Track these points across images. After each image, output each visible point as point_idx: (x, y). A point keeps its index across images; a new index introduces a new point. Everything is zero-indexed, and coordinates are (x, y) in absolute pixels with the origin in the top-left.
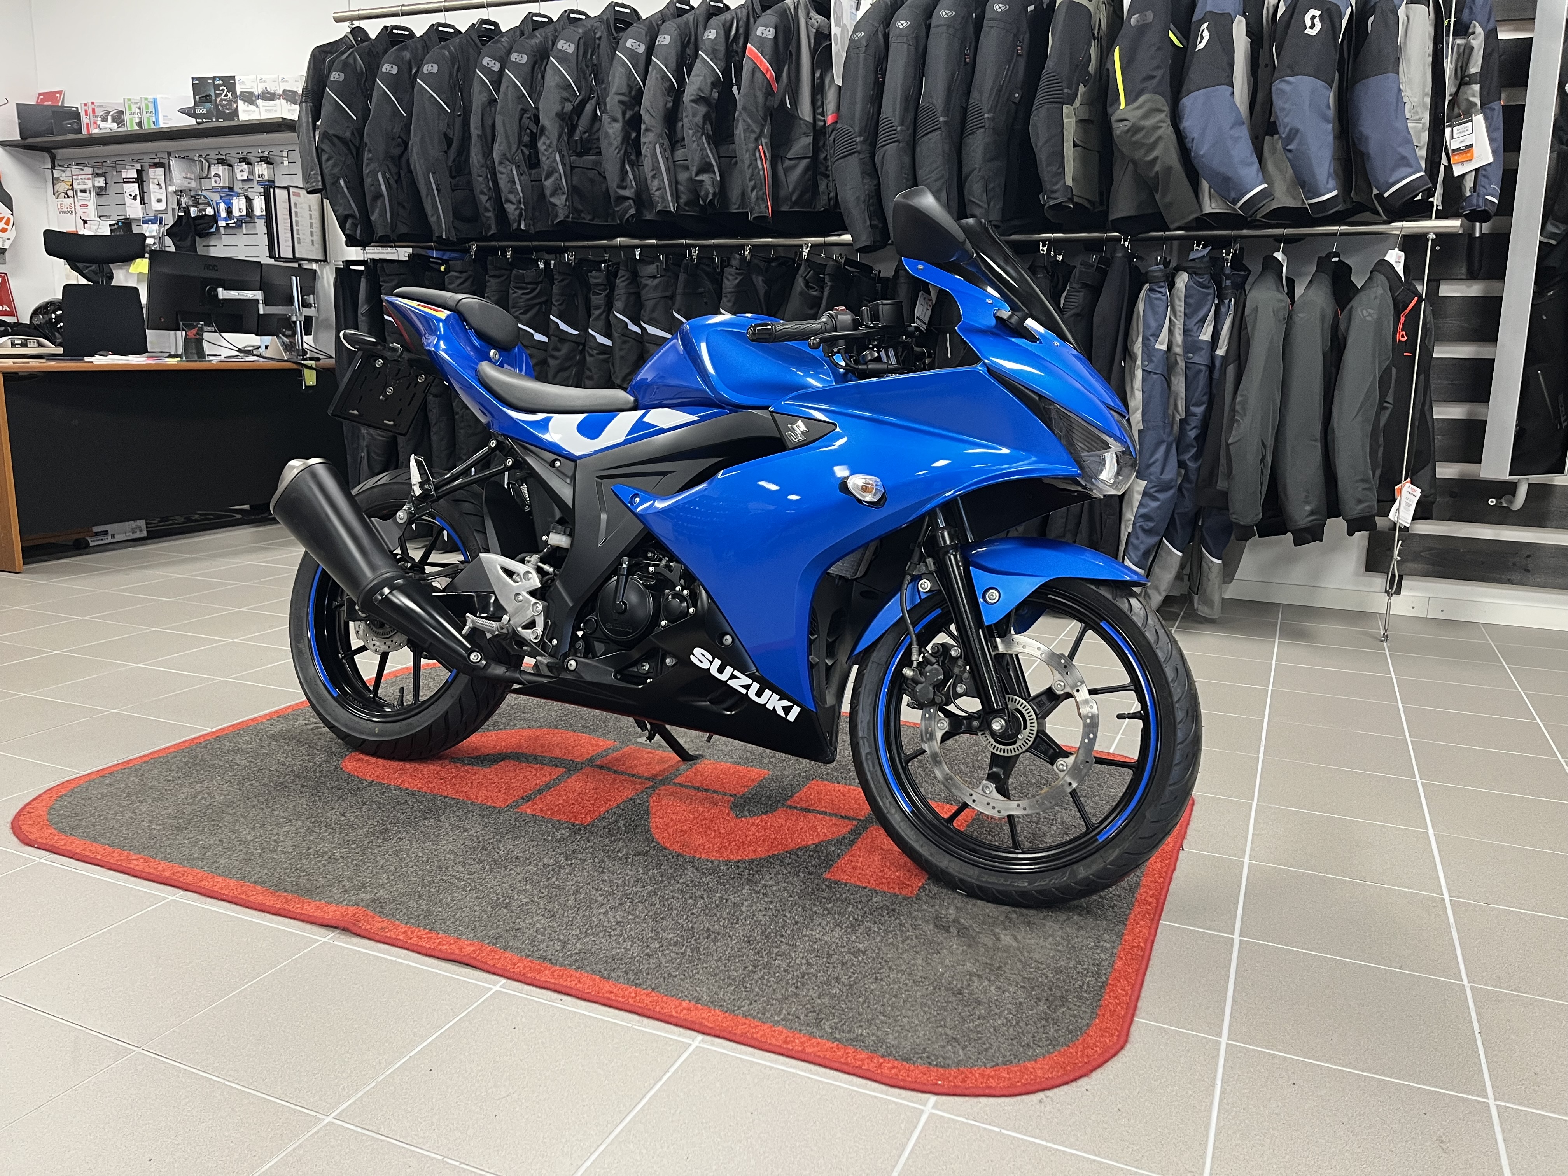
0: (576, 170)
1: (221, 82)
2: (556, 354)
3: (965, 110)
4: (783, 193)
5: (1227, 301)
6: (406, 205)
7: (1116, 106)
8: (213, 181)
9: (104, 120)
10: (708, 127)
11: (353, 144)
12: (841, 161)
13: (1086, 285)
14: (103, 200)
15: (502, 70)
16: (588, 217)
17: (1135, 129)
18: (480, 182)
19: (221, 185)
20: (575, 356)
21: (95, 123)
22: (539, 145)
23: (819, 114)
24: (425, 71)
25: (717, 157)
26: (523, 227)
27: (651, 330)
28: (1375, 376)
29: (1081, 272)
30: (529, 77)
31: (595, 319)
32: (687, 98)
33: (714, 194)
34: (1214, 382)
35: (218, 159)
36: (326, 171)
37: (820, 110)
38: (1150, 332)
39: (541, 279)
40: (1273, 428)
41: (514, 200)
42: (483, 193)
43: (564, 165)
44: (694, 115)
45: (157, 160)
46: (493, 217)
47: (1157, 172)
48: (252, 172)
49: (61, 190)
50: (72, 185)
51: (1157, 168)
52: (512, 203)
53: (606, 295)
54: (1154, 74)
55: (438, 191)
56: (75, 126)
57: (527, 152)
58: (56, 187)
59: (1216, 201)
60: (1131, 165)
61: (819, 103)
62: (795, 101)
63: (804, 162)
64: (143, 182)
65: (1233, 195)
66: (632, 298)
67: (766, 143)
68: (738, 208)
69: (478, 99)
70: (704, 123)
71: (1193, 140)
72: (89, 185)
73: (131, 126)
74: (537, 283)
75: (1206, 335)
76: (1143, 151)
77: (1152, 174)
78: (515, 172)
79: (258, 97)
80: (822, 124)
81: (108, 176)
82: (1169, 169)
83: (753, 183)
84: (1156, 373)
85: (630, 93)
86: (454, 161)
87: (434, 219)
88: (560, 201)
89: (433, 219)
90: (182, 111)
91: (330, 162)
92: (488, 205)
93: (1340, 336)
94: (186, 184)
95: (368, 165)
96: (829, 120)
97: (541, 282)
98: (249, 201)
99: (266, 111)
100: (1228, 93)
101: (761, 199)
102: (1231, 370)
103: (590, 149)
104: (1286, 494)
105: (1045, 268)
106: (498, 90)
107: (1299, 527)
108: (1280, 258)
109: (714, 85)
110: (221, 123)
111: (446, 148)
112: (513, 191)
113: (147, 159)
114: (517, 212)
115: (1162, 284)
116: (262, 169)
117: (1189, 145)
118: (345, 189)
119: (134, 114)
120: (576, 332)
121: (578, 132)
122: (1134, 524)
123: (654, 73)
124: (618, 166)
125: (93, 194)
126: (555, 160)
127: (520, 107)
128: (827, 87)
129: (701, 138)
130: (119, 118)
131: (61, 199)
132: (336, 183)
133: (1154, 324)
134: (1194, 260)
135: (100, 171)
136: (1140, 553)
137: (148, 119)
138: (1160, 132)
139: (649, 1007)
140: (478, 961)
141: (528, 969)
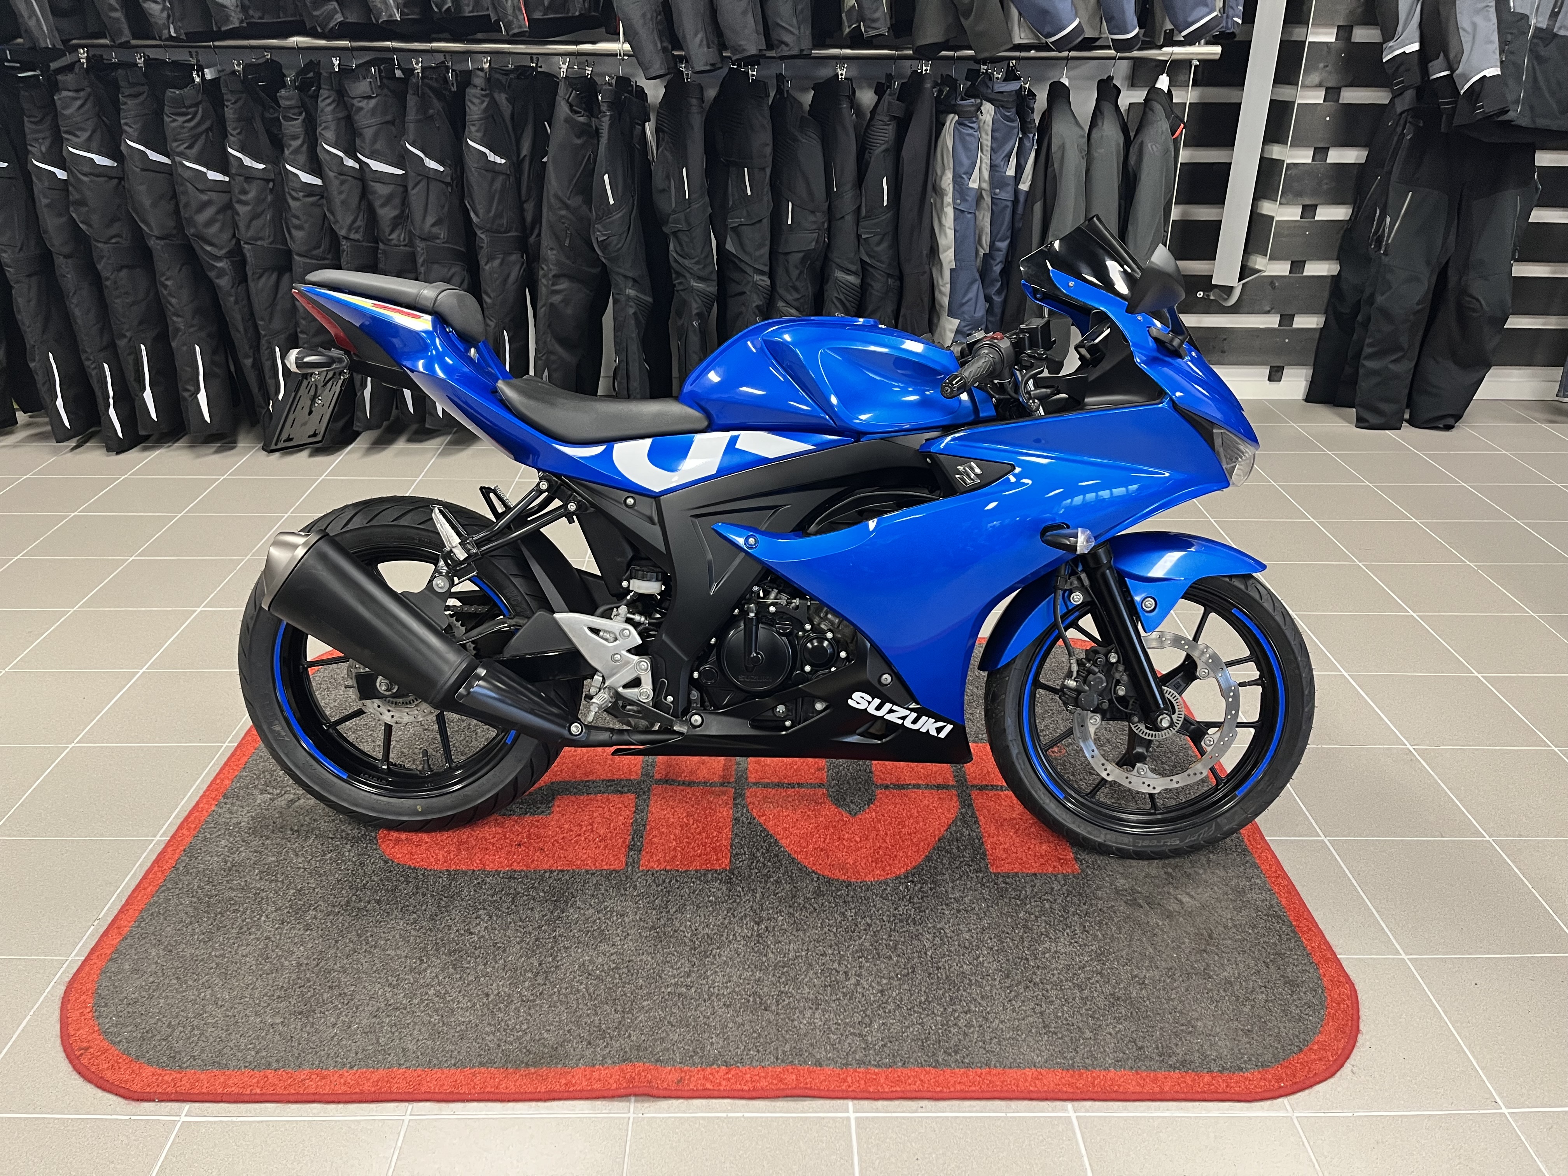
2: (243, 198)
5: (1031, 136)
13: (893, 118)
20: (266, 197)
27: (376, 165)
29: (890, 103)
31: (293, 153)
34: (1018, 217)
38: (963, 170)
39: (200, 98)
59: (1028, 32)
65: (1048, 29)
66: (343, 123)
75: (1011, 171)
84: (970, 213)
102: (1038, 208)
115: (974, 119)
133: (966, 162)
139: (1005, 1088)
140: (811, 1089)
141: (862, 1082)
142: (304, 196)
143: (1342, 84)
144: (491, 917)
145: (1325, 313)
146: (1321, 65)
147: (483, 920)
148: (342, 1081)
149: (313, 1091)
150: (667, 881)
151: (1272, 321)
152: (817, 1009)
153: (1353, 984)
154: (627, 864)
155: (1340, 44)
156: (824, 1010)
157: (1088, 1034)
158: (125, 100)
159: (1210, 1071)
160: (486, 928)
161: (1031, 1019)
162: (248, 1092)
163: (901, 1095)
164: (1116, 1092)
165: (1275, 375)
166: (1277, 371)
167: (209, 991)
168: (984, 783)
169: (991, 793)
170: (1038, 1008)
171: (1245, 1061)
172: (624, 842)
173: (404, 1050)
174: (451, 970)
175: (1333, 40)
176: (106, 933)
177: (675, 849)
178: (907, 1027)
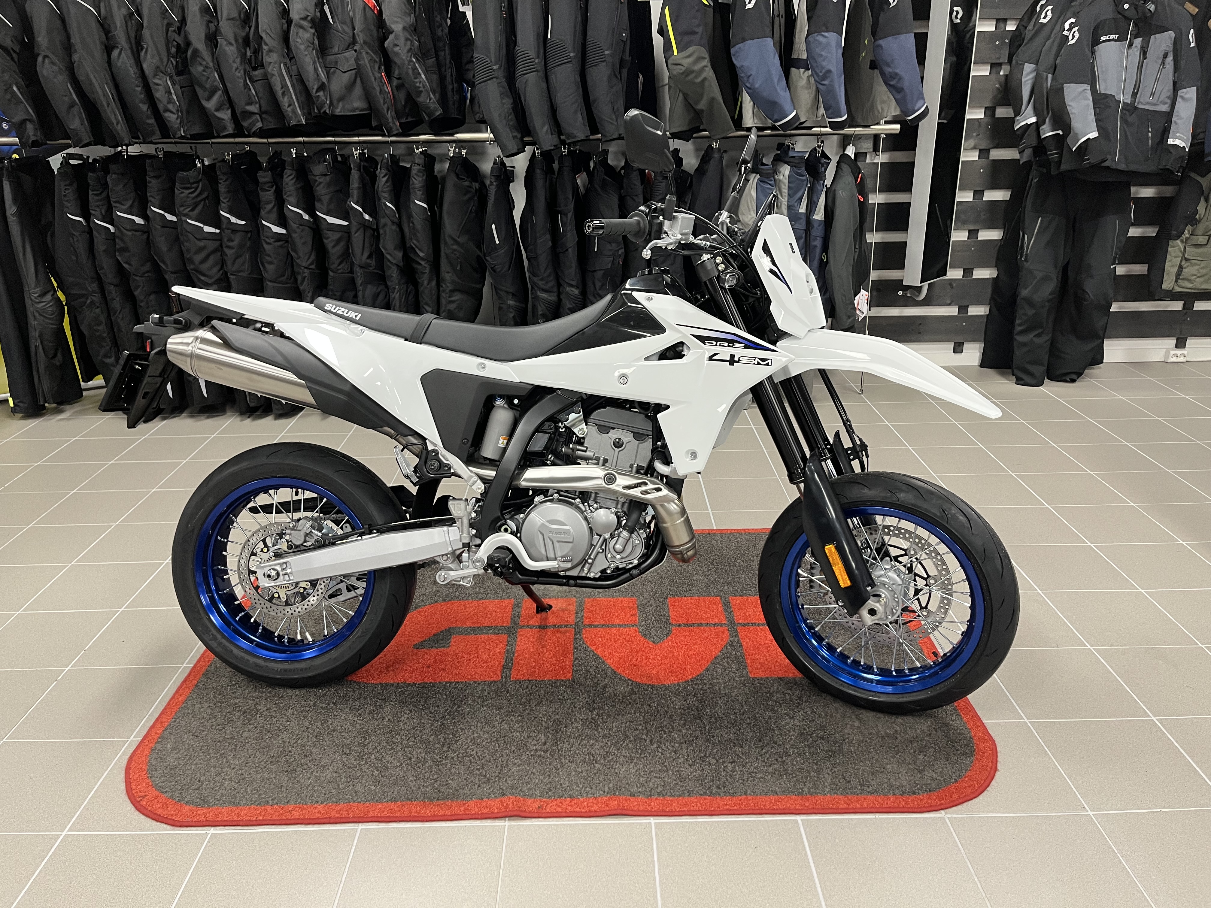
12: (483, 84)
31: (266, 212)
41: (173, 111)
52: (170, 112)
53: (275, 191)
59: (760, 118)
65: (776, 117)
66: (305, 193)
74: (199, 182)
78: (168, 83)
85: (279, 19)
92: (147, 113)
112: (169, 101)
120: (243, 223)
138: (706, 73)
139: (757, 808)
140: (627, 810)
141: (661, 806)
142: (275, 242)
143: (991, 146)
144: (411, 712)
145: (990, 304)
146: (975, 134)
147: (406, 713)
148: (316, 811)
149: (297, 817)
150: (530, 686)
151: (953, 311)
152: (631, 763)
153: (994, 741)
154: (502, 677)
155: (988, 120)
156: (636, 763)
157: (812, 774)
158: (150, 180)
159: (894, 794)
160: (408, 718)
161: (775, 766)
162: (255, 819)
163: (687, 813)
164: (831, 808)
165: (958, 348)
166: (959, 346)
167: (225, 760)
168: (747, 622)
169: (752, 628)
170: (779, 760)
171: (919, 789)
172: (500, 664)
173: (356, 792)
174: (385, 744)
175: (983, 117)
176: (152, 727)
177: (534, 667)
178: (692, 773)
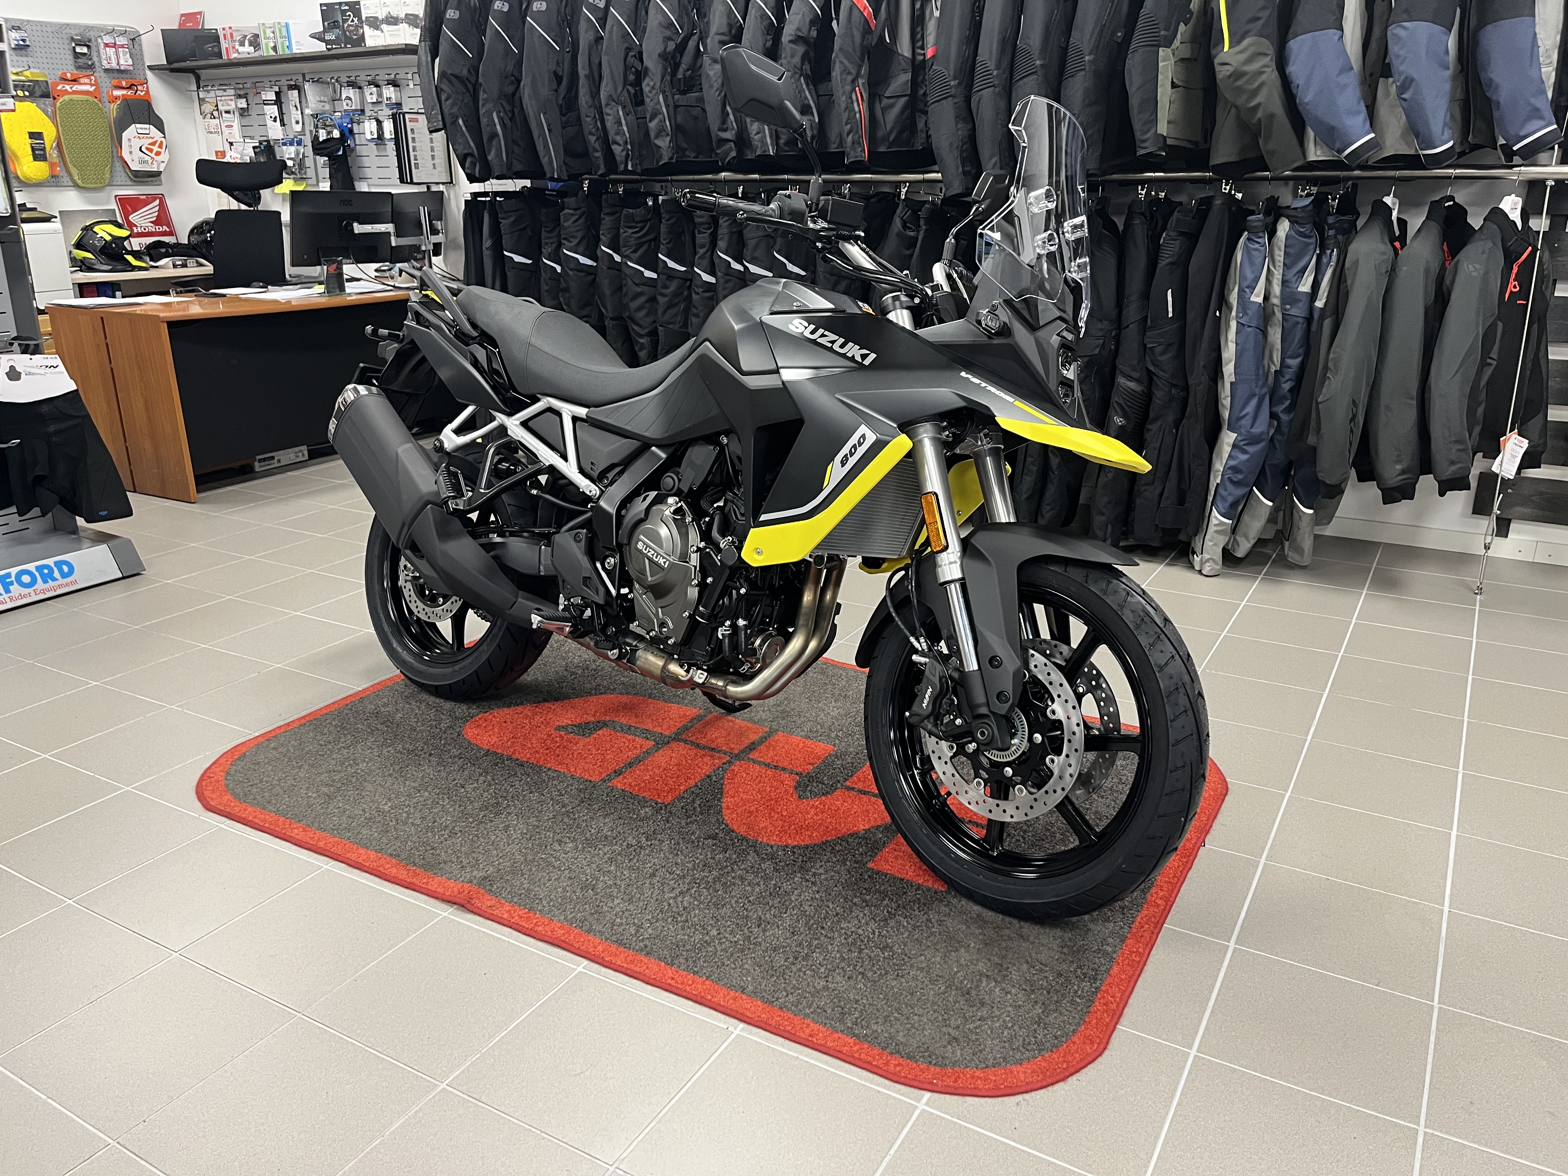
0: (680, 109)
1: (347, 8)
2: (664, 291)
3: (1064, 51)
4: (880, 133)
5: (1328, 252)
6: (520, 142)
7: (1220, 48)
8: (345, 104)
9: (242, 44)
10: (807, 67)
11: (470, 82)
12: (936, 104)
13: (1181, 234)
14: (246, 121)
15: (607, 8)
16: (693, 155)
17: (1237, 75)
18: (588, 122)
19: (353, 108)
20: (682, 293)
21: (234, 47)
22: (644, 85)
23: (919, 48)
24: (535, 9)
25: (815, 97)
26: (630, 168)
27: (753, 269)
28: (1478, 334)
29: (1178, 219)
30: (633, 15)
31: (700, 258)
32: (785, 38)
33: (813, 137)
34: (1312, 334)
35: (348, 82)
36: (446, 111)
37: (920, 44)
38: (1245, 284)
39: (649, 217)
40: (1367, 385)
41: (621, 142)
42: (591, 134)
43: (667, 106)
44: (792, 56)
45: (293, 83)
46: (601, 158)
47: (1259, 120)
48: (380, 95)
49: (207, 111)
50: (217, 106)
51: (1260, 114)
52: (619, 145)
53: (711, 234)
54: (1260, 15)
55: (549, 131)
56: (216, 50)
57: (632, 91)
58: (203, 108)
59: (1322, 148)
60: (1233, 109)
61: (919, 36)
62: (894, 35)
63: (903, 101)
64: (281, 103)
65: (1338, 145)
66: (735, 236)
67: (863, 84)
68: (837, 148)
69: (585, 38)
70: (803, 64)
71: (1298, 86)
72: (232, 106)
73: (267, 51)
74: (646, 221)
75: (1305, 286)
76: (1245, 97)
77: (1255, 121)
78: (621, 113)
79: (382, 22)
80: (921, 58)
81: (248, 96)
82: (1272, 116)
83: (849, 126)
84: (1250, 326)
85: (730, 31)
86: (564, 98)
87: (546, 159)
88: (663, 143)
89: (544, 160)
90: (313, 36)
91: (450, 102)
92: (597, 146)
93: (1445, 289)
94: (320, 107)
95: (483, 105)
96: (929, 53)
97: (650, 220)
98: (379, 123)
99: (391, 35)
100: (1337, 37)
101: (857, 143)
102: (1327, 323)
103: (694, 86)
104: (1377, 454)
105: (1142, 214)
106: (603, 27)
107: (1388, 486)
108: (1389, 204)
109: (812, 23)
110: (350, 49)
111: (555, 86)
112: (619, 132)
113: (284, 82)
114: (624, 153)
115: (1261, 234)
116: (389, 92)
117: (1294, 91)
118: (464, 129)
119: (268, 38)
120: (683, 269)
121: (681, 70)
122: (1222, 475)
123: (753, 11)
124: (719, 108)
125: (237, 114)
126: (659, 102)
127: (626, 45)
128: (927, 19)
129: (799, 79)
130: (255, 42)
131: (208, 120)
132: (455, 122)
133: (1250, 276)
134: (1296, 209)
135: (242, 93)
136: (1227, 505)
137: (282, 43)
138: (1263, 77)
141: (606, 953)
154: (602, 779)
158: (605, 217)
172: (615, 766)
177: (644, 781)
